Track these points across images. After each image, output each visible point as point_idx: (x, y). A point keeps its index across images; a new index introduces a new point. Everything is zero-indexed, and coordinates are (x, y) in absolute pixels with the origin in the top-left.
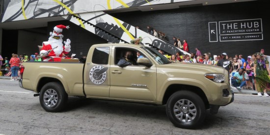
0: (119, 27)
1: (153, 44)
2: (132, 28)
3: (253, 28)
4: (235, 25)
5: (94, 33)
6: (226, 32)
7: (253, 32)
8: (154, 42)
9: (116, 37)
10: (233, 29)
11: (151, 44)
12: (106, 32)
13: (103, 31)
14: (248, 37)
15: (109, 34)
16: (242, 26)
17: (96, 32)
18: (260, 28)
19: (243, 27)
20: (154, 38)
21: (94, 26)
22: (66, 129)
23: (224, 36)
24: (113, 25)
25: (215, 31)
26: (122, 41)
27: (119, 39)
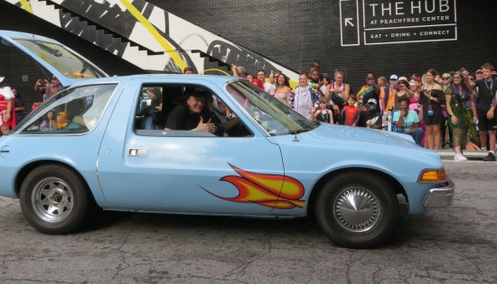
0: (124, 10)
1: (209, 51)
2: (158, 13)
3: (437, 13)
4: (399, 6)
5: (59, 25)
6: (379, 22)
7: (436, 22)
8: (211, 47)
9: (116, 35)
10: (394, 16)
11: (205, 51)
12: (90, 23)
13: (82, 19)
14: (426, 33)
15: (99, 27)
16: (413, 7)
17: (63, 22)
18: (450, 13)
19: (416, 10)
20: (211, 37)
21: (57, 6)
22: (5, 256)
23: (375, 32)
24: (107, 4)
25: (354, 21)
26: (133, 44)
27: (125, 40)
